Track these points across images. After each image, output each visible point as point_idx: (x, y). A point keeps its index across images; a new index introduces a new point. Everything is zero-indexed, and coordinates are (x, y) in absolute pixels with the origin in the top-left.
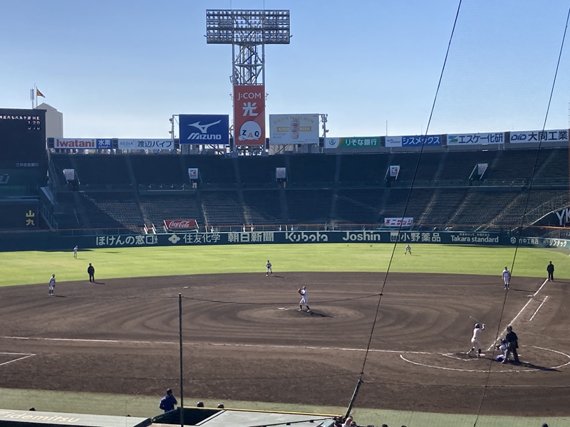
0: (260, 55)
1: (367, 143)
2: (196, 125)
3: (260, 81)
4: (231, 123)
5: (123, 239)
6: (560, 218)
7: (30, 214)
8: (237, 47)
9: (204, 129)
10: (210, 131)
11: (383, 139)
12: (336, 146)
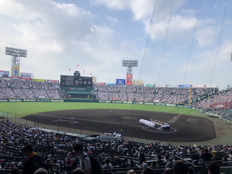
0: (132, 68)
1: (152, 86)
2: (119, 81)
3: (132, 73)
4: (126, 81)
5: (104, 101)
6: (188, 102)
7: (88, 96)
8: (128, 67)
9: (121, 82)
10: (122, 82)
11: (155, 85)
12: (146, 86)
